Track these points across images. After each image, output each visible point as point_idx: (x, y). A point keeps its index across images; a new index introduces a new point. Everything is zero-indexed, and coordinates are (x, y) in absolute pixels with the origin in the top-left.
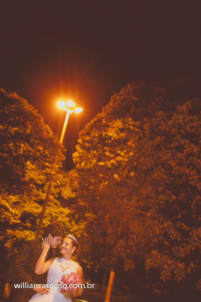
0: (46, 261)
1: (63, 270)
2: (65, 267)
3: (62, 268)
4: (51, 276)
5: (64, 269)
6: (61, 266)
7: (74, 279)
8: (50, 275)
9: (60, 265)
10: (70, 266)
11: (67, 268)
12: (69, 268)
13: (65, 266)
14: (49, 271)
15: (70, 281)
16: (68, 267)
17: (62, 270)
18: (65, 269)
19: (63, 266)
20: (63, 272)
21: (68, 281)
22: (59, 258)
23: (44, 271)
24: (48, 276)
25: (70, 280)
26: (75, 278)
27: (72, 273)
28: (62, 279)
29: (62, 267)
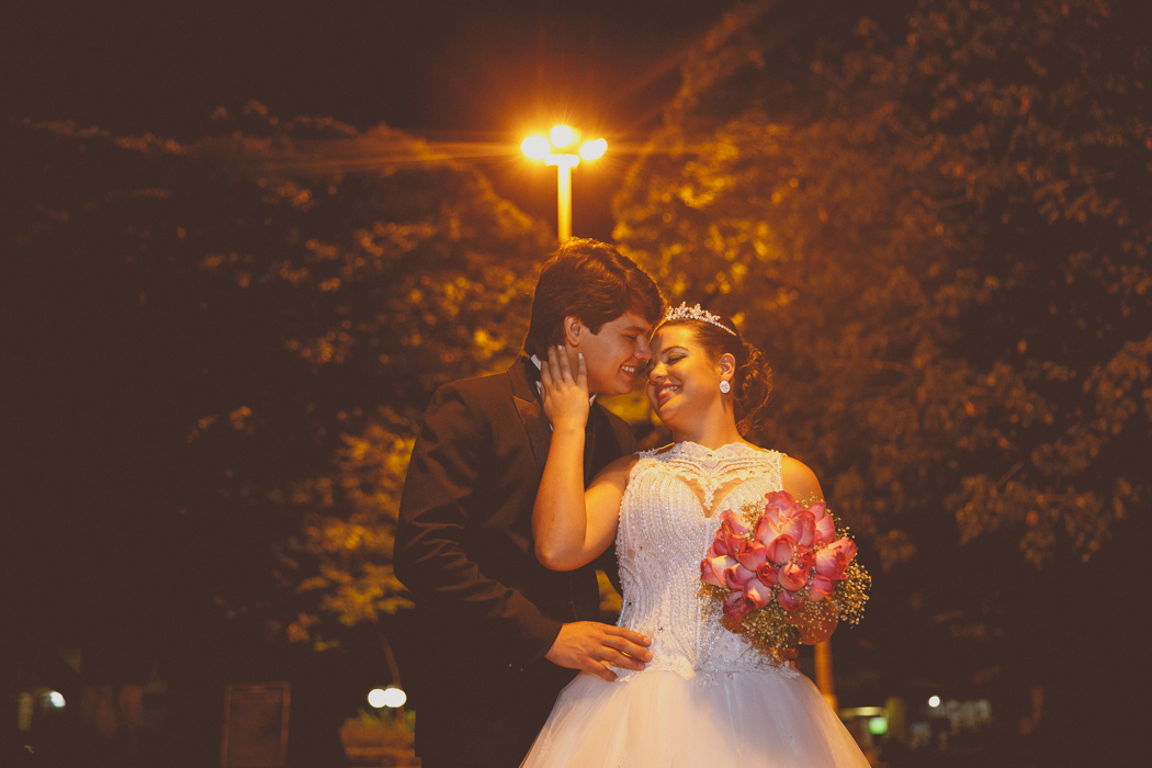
0: (590, 478)
1: (708, 504)
2: (716, 484)
3: (700, 492)
4: (642, 554)
5: (709, 496)
6: (688, 483)
7: (799, 525)
8: (631, 553)
9: (683, 479)
10: (743, 475)
11: (728, 486)
12: (737, 482)
13: (710, 481)
14: (621, 532)
15: (777, 543)
16: (728, 478)
17: (702, 501)
18: (717, 492)
19: (702, 482)
20: (708, 513)
21: (761, 546)
22: (660, 452)
23: (593, 537)
24: (622, 562)
25: (771, 534)
26: (804, 520)
27: (772, 497)
28: (717, 541)
29: (692, 484)
